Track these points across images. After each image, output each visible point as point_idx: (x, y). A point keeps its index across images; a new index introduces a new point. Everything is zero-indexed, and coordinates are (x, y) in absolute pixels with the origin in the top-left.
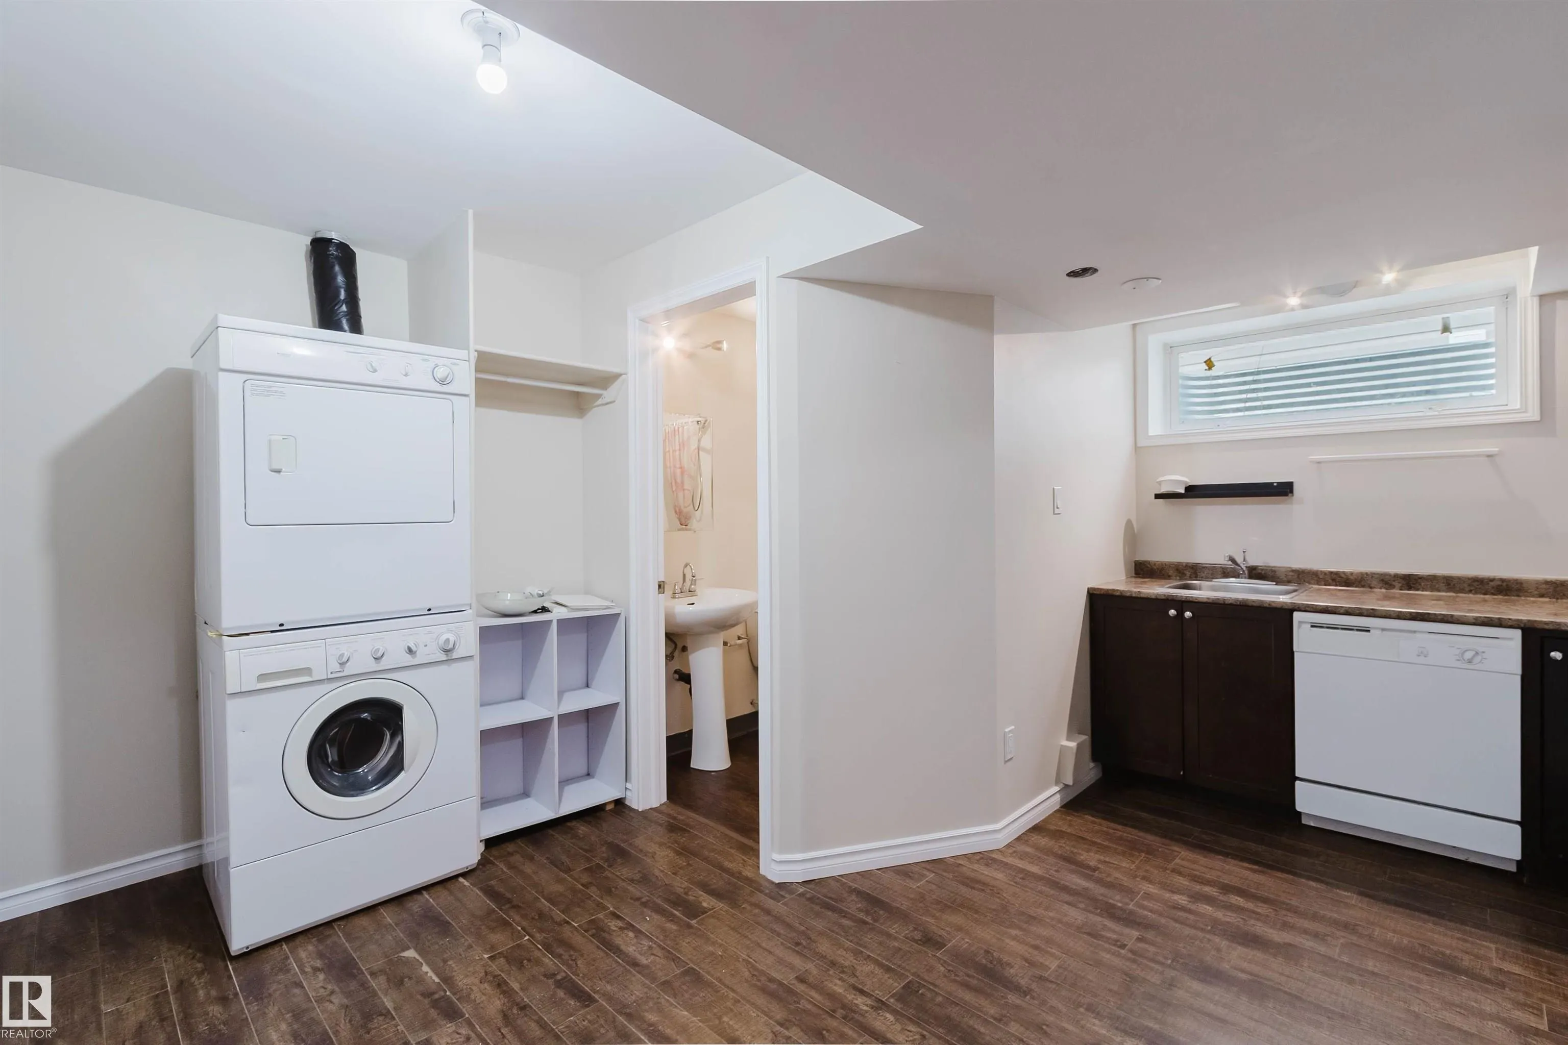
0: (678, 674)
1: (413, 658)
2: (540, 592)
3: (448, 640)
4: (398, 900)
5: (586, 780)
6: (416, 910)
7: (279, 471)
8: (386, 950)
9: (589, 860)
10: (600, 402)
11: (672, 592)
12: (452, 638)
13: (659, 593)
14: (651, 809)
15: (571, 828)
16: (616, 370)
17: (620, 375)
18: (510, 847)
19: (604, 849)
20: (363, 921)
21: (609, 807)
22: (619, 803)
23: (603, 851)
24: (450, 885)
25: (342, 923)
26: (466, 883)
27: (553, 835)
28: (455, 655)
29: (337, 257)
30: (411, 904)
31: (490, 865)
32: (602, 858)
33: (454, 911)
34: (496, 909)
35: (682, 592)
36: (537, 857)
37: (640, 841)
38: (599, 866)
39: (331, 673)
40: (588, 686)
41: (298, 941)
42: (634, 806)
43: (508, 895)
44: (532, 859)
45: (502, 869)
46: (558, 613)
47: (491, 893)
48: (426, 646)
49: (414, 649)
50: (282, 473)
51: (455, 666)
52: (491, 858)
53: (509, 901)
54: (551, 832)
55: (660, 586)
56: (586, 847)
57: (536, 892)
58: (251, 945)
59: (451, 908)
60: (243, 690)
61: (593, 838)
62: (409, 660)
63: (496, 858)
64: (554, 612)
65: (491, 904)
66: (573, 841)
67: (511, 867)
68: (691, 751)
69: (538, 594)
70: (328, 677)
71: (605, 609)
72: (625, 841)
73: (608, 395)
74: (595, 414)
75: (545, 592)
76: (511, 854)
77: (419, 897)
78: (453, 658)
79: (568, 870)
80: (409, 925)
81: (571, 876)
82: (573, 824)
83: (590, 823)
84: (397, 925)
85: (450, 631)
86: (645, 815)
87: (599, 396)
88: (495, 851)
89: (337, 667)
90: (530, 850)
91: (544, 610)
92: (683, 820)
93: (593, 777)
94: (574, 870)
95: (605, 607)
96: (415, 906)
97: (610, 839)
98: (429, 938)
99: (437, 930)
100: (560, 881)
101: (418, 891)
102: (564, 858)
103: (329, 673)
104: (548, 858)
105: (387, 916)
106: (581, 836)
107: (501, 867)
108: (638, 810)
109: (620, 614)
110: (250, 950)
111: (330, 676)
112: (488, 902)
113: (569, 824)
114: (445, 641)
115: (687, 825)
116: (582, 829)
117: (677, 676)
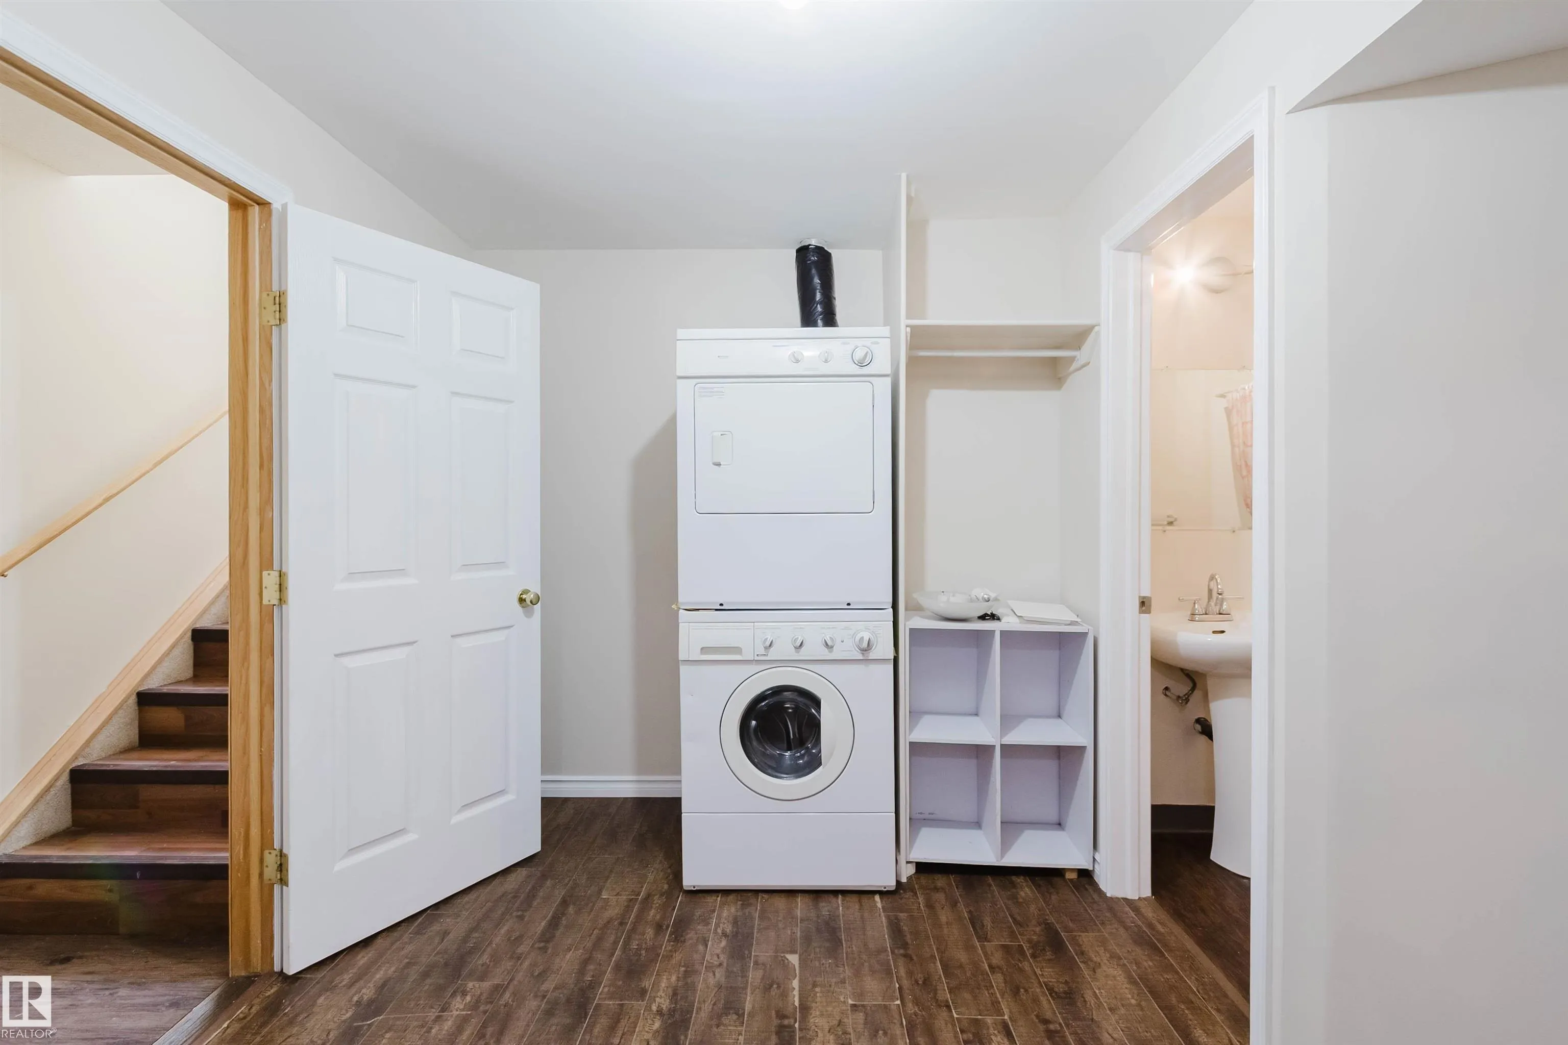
0: (1200, 724)
1: (831, 652)
2: (985, 596)
3: (862, 638)
4: (817, 894)
5: (1053, 830)
6: (824, 913)
7: (719, 465)
8: (780, 943)
9: (1012, 935)
10: (1074, 366)
11: (1189, 613)
12: (866, 636)
13: (1141, 612)
14: (1125, 899)
15: (1014, 885)
16: (1086, 321)
17: (1092, 327)
18: (941, 881)
19: (1038, 929)
20: (780, 903)
21: (1070, 876)
22: (1086, 875)
23: (1035, 932)
24: (865, 899)
25: (766, 896)
26: (879, 905)
27: (990, 885)
28: (872, 655)
29: (814, 262)
30: (824, 904)
31: (912, 894)
32: (1030, 941)
33: (852, 931)
34: (889, 949)
35: (1206, 614)
36: (961, 906)
37: (1087, 939)
38: (1021, 949)
39: (757, 655)
40: (1059, 716)
41: (731, 897)
42: (1103, 887)
43: (908, 938)
44: (954, 904)
45: (920, 904)
46: (1009, 623)
47: (896, 930)
48: (842, 642)
49: (830, 643)
50: (721, 466)
51: (873, 667)
52: (916, 886)
53: (905, 946)
54: (990, 880)
55: (1143, 603)
56: (1019, 918)
57: (937, 949)
58: (698, 886)
59: (852, 926)
60: (690, 659)
61: (1033, 908)
62: (825, 654)
63: (921, 887)
64: (1003, 621)
65: (887, 940)
66: (1010, 902)
67: (930, 906)
68: (1211, 836)
69: (983, 597)
70: (755, 659)
71: (1069, 625)
72: (1067, 930)
73: (1081, 356)
74: (1074, 381)
75: (993, 595)
76: (936, 889)
77: (833, 900)
78: (870, 658)
79: (983, 938)
80: (810, 926)
81: (983, 947)
82: (1019, 880)
83: (1038, 887)
84: (802, 920)
85: (867, 629)
86: (1113, 905)
87: (1073, 359)
88: (924, 880)
89: (763, 651)
90: (957, 893)
91: (993, 617)
92: (1161, 934)
93: (1063, 829)
94: (989, 942)
95: (1069, 622)
96: (825, 907)
97: (1052, 919)
98: (818, 950)
99: (827, 945)
100: (969, 948)
101: (835, 893)
102: (987, 921)
103: (756, 655)
104: (970, 912)
105: (800, 906)
106: (1021, 900)
107: (920, 900)
108: (1105, 894)
109: (1087, 633)
110: (696, 890)
111: (757, 658)
112: (886, 936)
113: (1014, 878)
114: (860, 639)
115: (1166, 945)
116: (1026, 891)
117: (1198, 727)
